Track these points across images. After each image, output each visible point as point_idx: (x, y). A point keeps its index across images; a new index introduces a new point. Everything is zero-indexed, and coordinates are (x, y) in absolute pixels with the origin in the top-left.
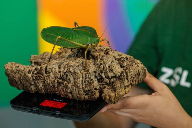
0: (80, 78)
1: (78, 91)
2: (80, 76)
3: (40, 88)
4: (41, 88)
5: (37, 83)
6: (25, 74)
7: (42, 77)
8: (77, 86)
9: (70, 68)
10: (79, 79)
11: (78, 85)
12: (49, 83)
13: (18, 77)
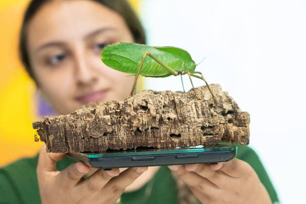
0: (192, 109)
1: (194, 130)
2: (191, 107)
3: (120, 138)
4: (123, 138)
5: (117, 131)
6: (97, 117)
7: (125, 120)
8: (191, 122)
9: (174, 98)
10: (191, 112)
11: (193, 120)
12: (144, 123)
13: (82, 126)
